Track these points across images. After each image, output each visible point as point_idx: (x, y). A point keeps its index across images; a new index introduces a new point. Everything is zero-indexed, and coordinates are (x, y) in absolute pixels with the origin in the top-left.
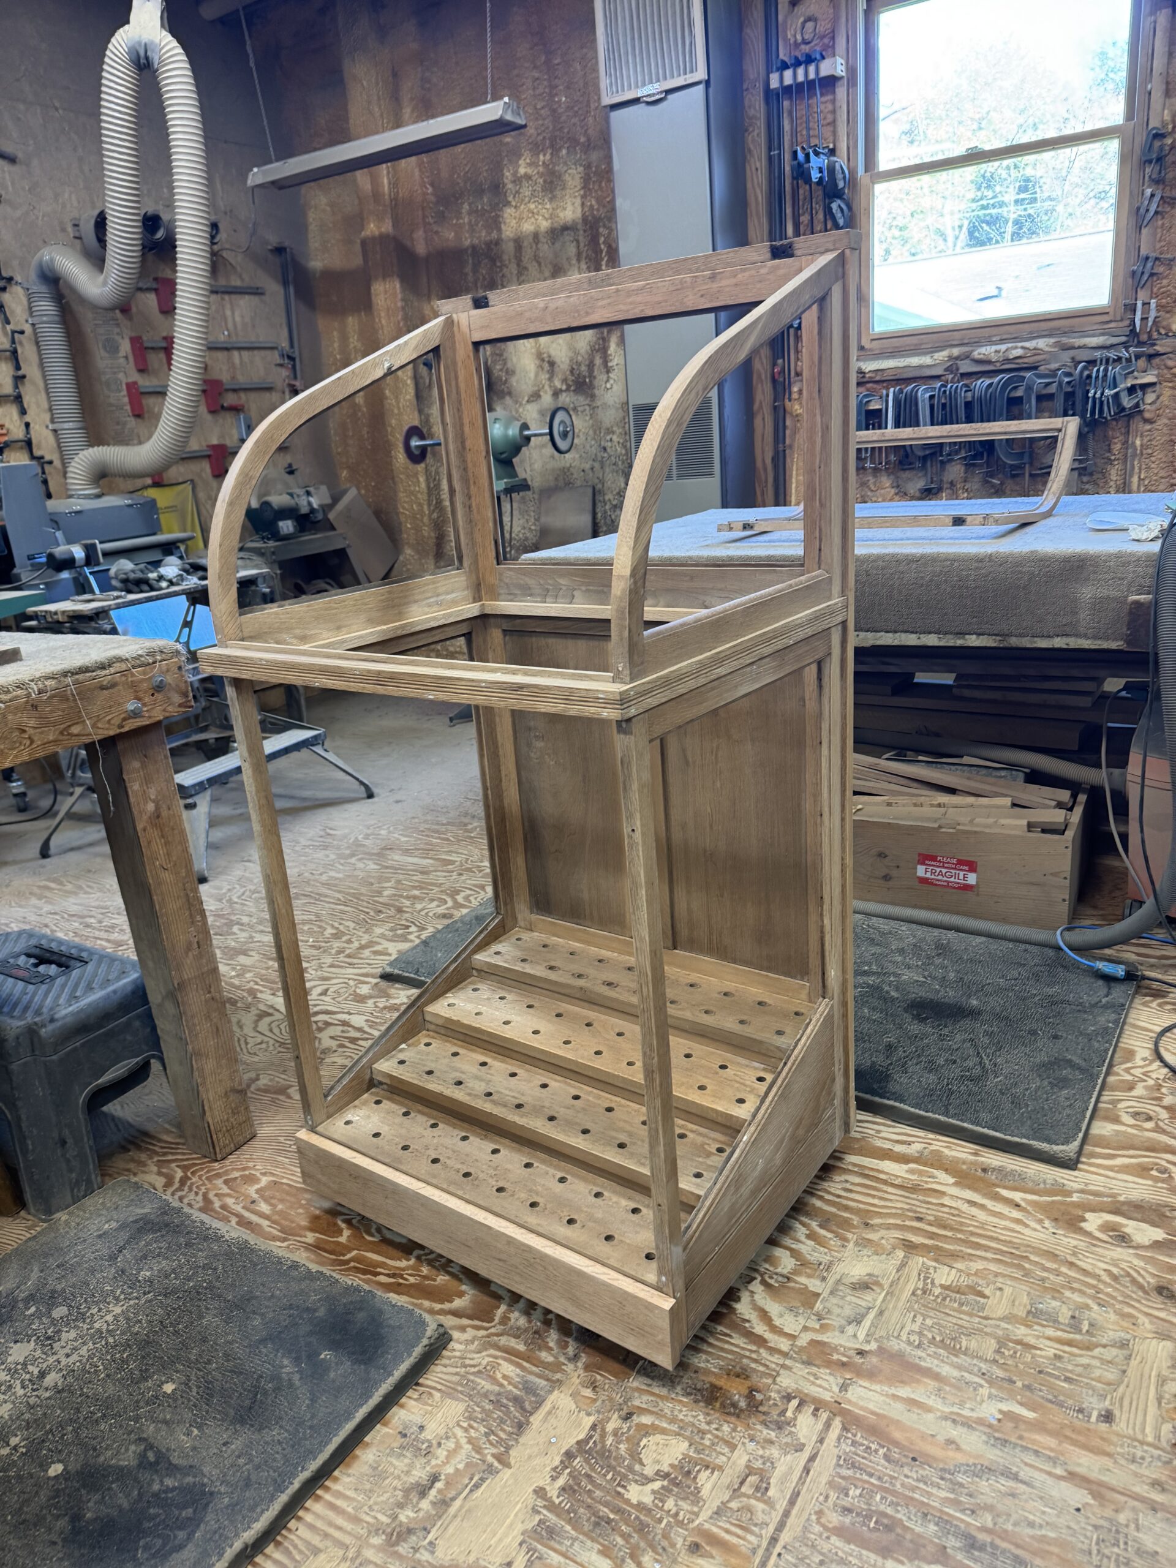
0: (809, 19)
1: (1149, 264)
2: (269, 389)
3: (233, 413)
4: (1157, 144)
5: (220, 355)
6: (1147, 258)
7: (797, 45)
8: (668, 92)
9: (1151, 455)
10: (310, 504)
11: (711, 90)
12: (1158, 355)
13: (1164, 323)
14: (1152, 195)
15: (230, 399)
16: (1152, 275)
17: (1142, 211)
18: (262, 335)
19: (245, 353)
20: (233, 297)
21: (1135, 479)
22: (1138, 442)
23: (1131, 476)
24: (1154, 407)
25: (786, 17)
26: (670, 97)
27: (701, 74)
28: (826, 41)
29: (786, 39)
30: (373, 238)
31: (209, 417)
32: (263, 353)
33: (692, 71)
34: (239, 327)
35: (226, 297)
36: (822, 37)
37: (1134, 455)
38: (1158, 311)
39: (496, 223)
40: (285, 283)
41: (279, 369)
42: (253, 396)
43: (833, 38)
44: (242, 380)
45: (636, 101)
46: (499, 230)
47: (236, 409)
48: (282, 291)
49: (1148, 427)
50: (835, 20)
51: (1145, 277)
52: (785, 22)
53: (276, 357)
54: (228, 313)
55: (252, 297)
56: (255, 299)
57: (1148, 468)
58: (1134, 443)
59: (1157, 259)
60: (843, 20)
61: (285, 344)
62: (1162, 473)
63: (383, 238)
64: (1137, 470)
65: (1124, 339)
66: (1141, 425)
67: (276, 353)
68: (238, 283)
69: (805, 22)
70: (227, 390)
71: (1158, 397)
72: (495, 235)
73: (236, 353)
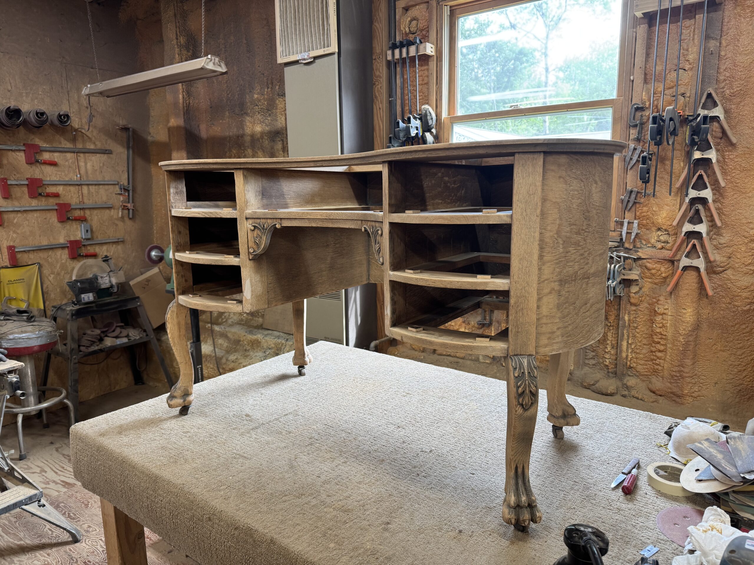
0: (413, 19)
1: (633, 196)
2: (109, 208)
3: (77, 222)
4: (639, 114)
5: (72, 188)
6: (631, 192)
7: (407, 34)
8: (316, 58)
9: (636, 328)
10: (110, 281)
11: (342, 58)
12: (639, 259)
13: (645, 237)
14: (635, 149)
15: (77, 213)
16: (635, 203)
17: (628, 159)
18: (108, 176)
19: (93, 189)
20: (87, 155)
21: (625, 343)
22: (626, 318)
23: (622, 340)
24: (637, 296)
25: (400, 17)
26: (318, 61)
27: (334, 48)
28: (424, 33)
29: (400, 30)
30: (174, 127)
31: (59, 225)
32: (106, 187)
33: (328, 47)
34: (90, 172)
35: (82, 155)
36: (422, 30)
37: (624, 326)
38: (639, 229)
39: (241, 125)
40: (128, 148)
41: (119, 196)
42: (95, 212)
43: (428, 31)
44: (88, 202)
45: (296, 62)
46: (243, 129)
47: (82, 220)
48: (126, 152)
49: (634, 308)
50: (430, 20)
51: (630, 205)
52: (400, 20)
53: (117, 189)
54: (82, 164)
55: (102, 155)
56: (104, 157)
57: (634, 336)
58: (623, 318)
59: (638, 192)
60: (435, 20)
61: (124, 182)
62: (645, 341)
63: (178, 128)
64: (626, 336)
65: (616, 244)
66: (629, 306)
67: (117, 188)
68: (92, 147)
69: (410, 22)
70: (76, 209)
71: (640, 289)
72: (241, 132)
73: (85, 188)
